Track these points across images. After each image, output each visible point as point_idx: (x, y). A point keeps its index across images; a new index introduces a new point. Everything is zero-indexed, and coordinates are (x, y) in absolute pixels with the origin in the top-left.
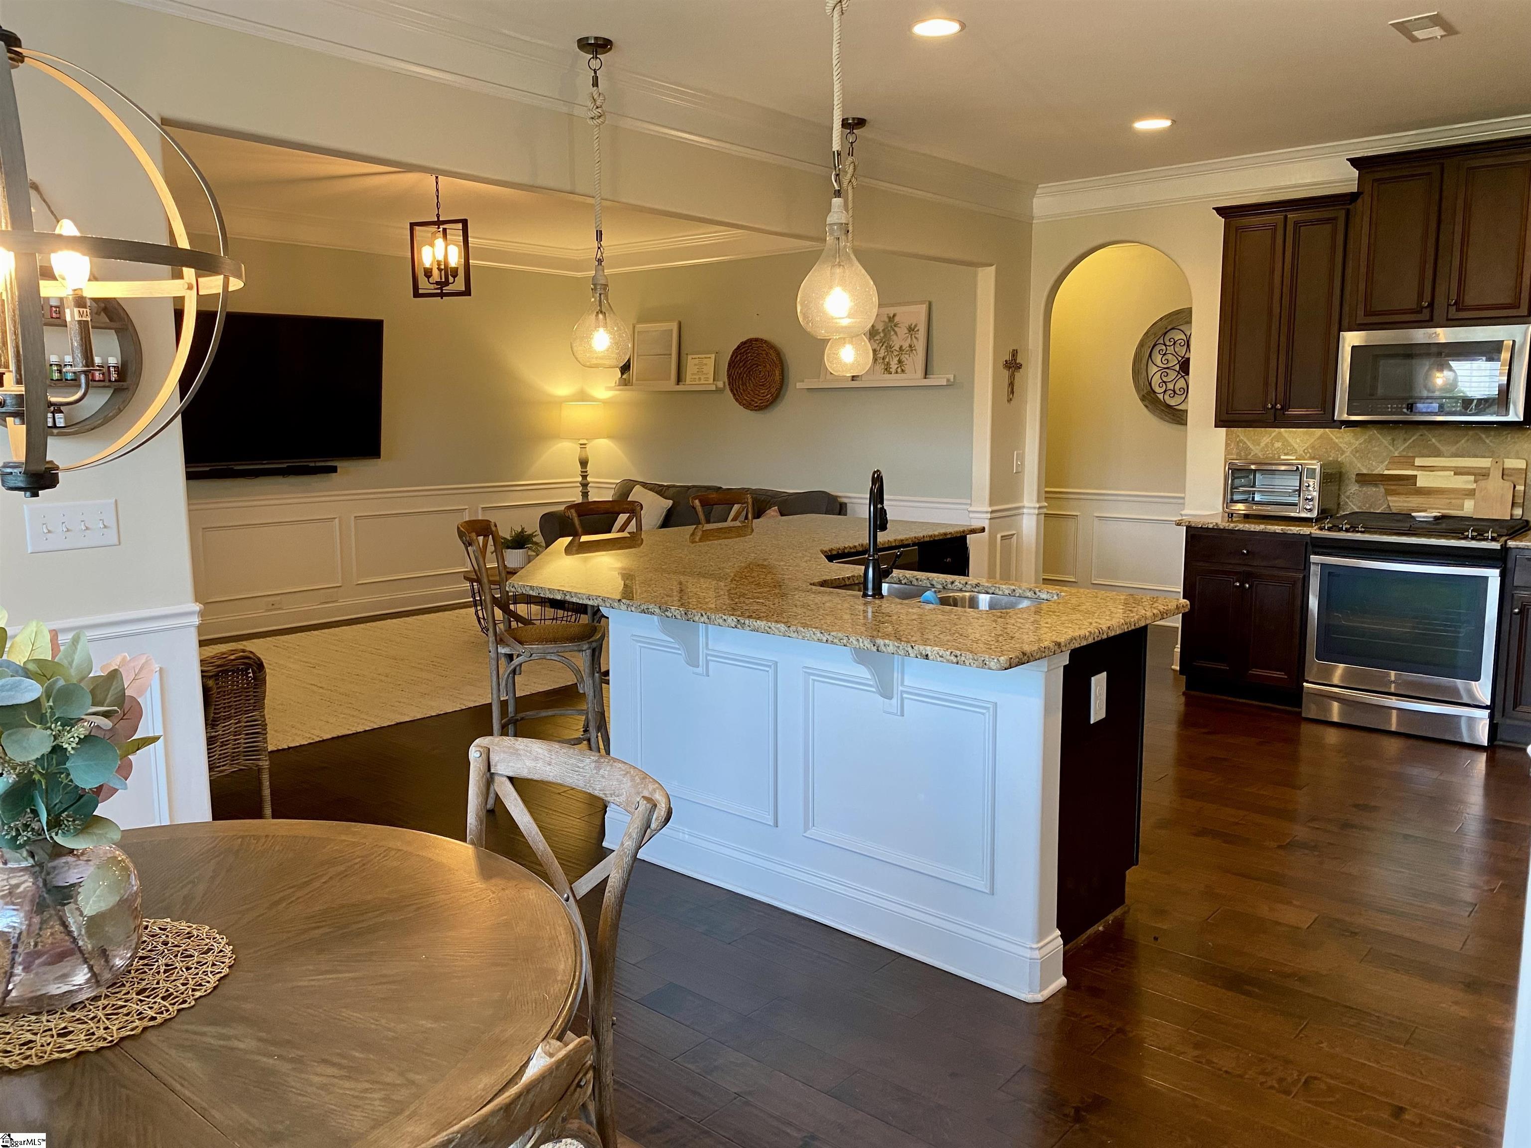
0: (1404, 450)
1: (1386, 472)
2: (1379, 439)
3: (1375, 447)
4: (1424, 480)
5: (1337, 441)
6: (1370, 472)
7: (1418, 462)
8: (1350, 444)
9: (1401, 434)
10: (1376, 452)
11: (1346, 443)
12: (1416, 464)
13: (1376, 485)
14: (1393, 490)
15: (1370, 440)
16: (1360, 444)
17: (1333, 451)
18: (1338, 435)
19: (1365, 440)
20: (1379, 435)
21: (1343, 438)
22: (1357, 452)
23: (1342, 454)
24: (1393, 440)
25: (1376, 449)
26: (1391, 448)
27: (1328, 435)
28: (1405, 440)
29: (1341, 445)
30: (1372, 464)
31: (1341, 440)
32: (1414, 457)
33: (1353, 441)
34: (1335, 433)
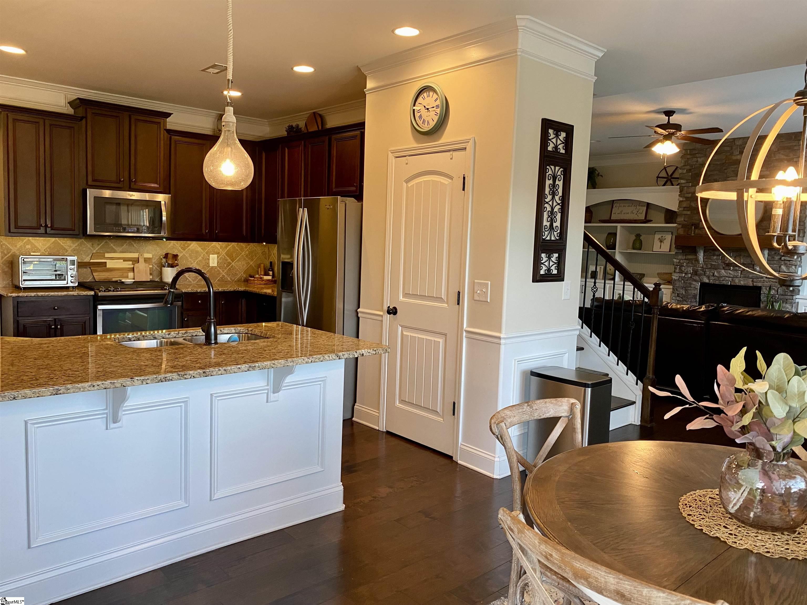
0: (98, 250)
1: (91, 261)
2: (85, 244)
3: (84, 248)
4: (110, 264)
5: (63, 245)
6: (82, 261)
7: (107, 255)
8: (70, 246)
9: (96, 241)
10: (84, 250)
11: (68, 246)
12: (106, 256)
13: (86, 268)
14: (96, 270)
15: (81, 244)
16: (76, 246)
17: (61, 250)
18: (64, 242)
19: (78, 245)
20: (85, 242)
21: (66, 243)
22: (74, 250)
23: (66, 252)
24: (93, 244)
25: (84, 249)
26: (92, 248)
27: (58, 242)
28: (98, 245)
29: (65, 247)
30: (83, 257)
31: (65, 244)
32: (104, 253)
33: (72, 245)
34: (62, 241)
